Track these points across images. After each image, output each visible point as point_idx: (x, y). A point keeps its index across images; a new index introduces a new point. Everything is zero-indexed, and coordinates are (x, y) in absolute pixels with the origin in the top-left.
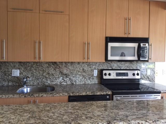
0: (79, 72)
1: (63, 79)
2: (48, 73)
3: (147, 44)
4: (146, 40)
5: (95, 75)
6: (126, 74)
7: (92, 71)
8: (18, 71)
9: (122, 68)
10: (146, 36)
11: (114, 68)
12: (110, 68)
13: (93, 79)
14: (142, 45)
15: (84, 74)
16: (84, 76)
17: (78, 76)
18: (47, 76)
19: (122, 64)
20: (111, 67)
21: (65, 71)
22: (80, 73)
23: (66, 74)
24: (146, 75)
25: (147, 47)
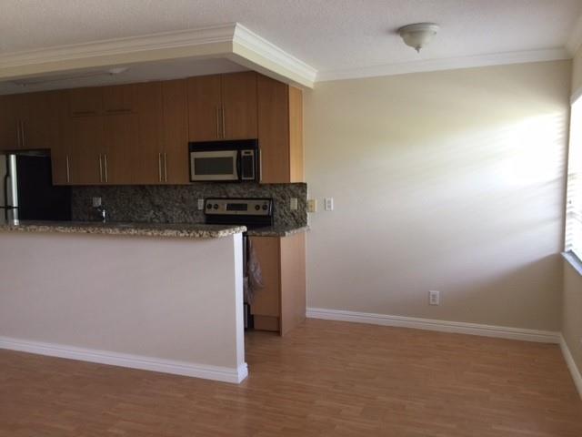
0: (177, 202)
1: (154, 213)
2: (135, 204)
3: (252, 152)
4: (252, 144)
5: (200, 208)
6: (244, 207)
7: (196, 200)
8: (95, 199)
9: (245, 196)
10: (253, 137)
11: (231, 195)
12: (225, 196)
13: (197, 214)
14: (243, 153)
15: (184, 206)
16: (183, 209)
17: (175, 209)
18: (134, 208)
19: (244, 189)
20: (226, 193)
21: (157, 201)
22: (177, 204)
23: (158, 206)
24: (289, 209)
25: (251, 156)
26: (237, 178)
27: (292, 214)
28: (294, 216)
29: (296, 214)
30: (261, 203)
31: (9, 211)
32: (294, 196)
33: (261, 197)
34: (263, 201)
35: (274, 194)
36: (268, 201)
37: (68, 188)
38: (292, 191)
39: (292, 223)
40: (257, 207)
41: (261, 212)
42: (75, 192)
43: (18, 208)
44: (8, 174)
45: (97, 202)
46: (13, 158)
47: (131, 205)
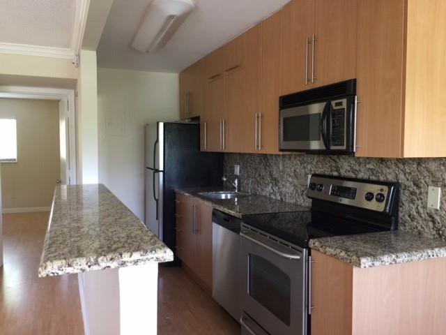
0: (290, 176)
1: (272, 188)
3: (344, 102)
6: (351, 194)
8: (235, 166)
14: (333, 104)
15: (296, 182)
16: (295, 186)
17: (288, 185)
21: (275, 173)
22: (290, 179)
23: (275, 179)
24: (425, 207)
25: (344, 109)
26: (324, 148)
27: (431, 216)
28: (434, 221)
29: (438, 218)
30: (375, 189)
32: (435, 183)
33: (382, 178)
34: (379, 187)
35: (401, 176)
36: (385, 188)
38: (432, 174)
39: (429, 233)
40: (369, 197)
41: (374, 206)
42: (226, 158)
43: (163, 171)
44: (157, 141)
45: (237, 170)
46: (161, 125)
47: (257, 176)
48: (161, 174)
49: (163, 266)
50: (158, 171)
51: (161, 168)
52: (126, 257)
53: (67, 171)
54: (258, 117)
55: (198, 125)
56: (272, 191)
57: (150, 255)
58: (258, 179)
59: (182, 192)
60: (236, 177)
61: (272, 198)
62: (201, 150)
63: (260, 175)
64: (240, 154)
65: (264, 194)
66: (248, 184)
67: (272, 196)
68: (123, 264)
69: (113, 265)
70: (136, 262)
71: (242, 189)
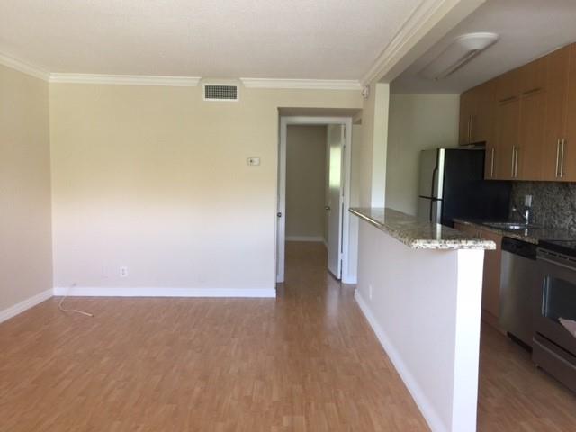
8: (527, 197)
31: (434, 202)
37: (510, 184)
42: (514, 187)
43: (442, 200)
44: (437, 168)
45: (529, 201)
46: (442, 152)
47: (554, 207)
48: (439, 203)
49: (488, 253)
50: (436, 199)
51: (440, 196)
52: (464, 243)
53: (341, 197)
54: (561, 143)
55: (484, 151)
56: (572, 223)
57: (479, 244)
58: (556, 211)
59: (462, 222)
60: (528, 208)
61: (572, 231)
62: (486, 178)
63: (558, 206)
64: (533, 182)
65: (562, 226)
66: (542, 216)
67: (572, 228)
68: (462, 247)
69: (456, 246)
70: (470, 247)
71: (534, 222)
